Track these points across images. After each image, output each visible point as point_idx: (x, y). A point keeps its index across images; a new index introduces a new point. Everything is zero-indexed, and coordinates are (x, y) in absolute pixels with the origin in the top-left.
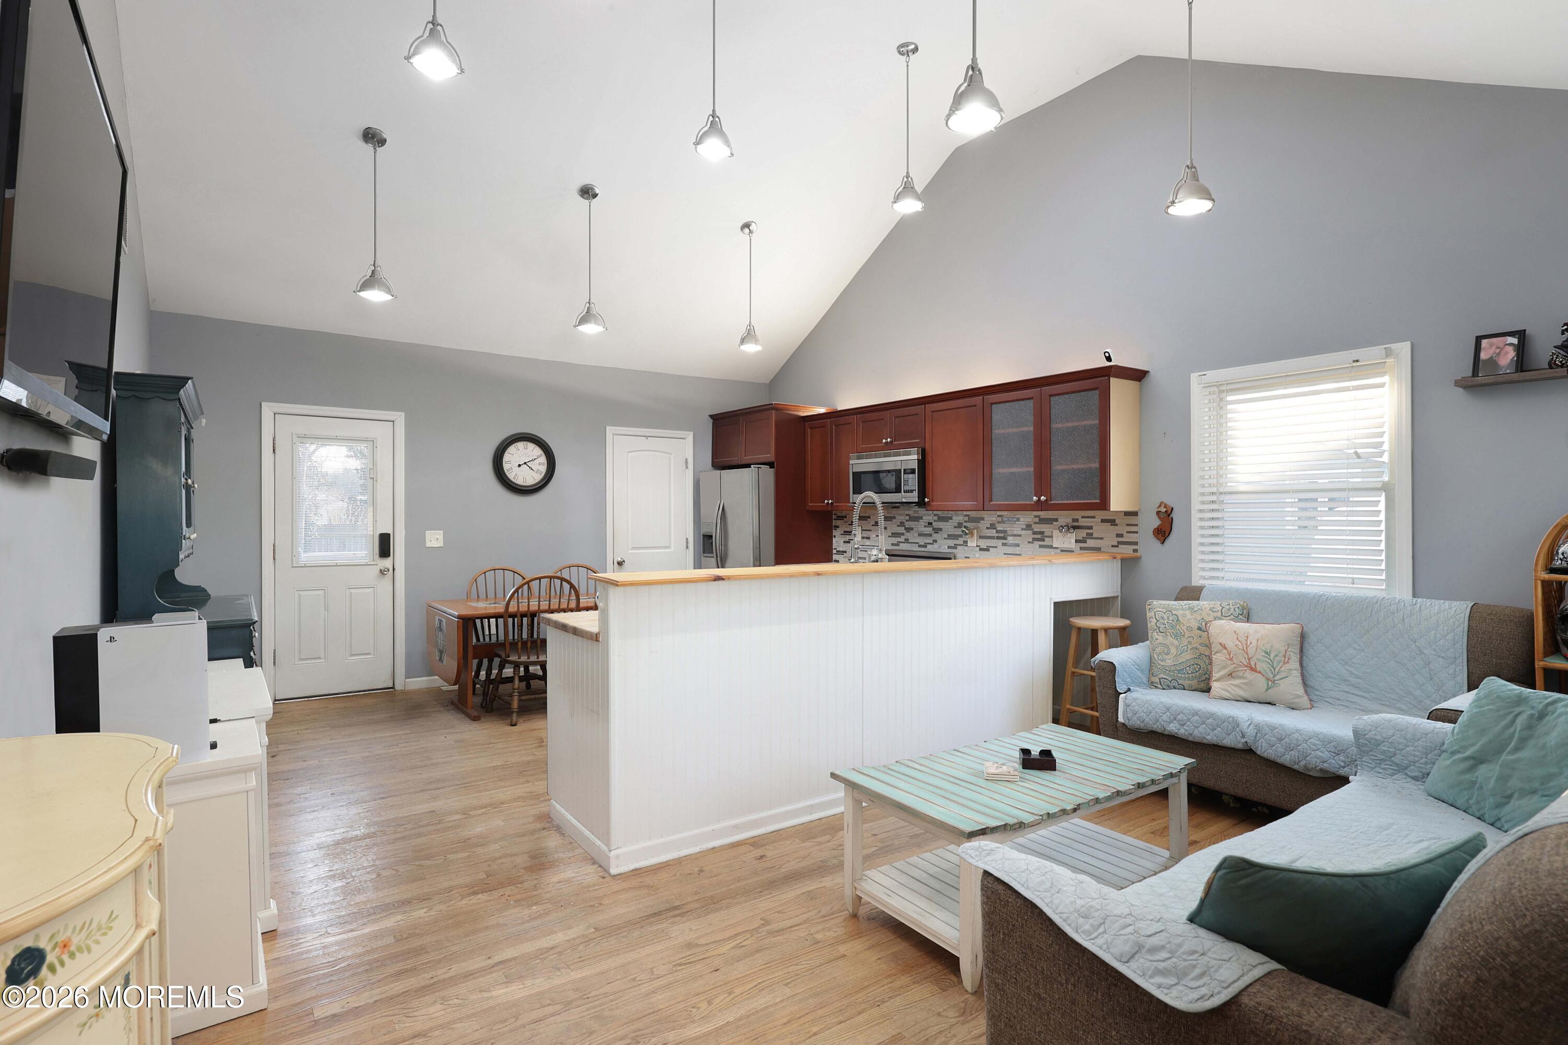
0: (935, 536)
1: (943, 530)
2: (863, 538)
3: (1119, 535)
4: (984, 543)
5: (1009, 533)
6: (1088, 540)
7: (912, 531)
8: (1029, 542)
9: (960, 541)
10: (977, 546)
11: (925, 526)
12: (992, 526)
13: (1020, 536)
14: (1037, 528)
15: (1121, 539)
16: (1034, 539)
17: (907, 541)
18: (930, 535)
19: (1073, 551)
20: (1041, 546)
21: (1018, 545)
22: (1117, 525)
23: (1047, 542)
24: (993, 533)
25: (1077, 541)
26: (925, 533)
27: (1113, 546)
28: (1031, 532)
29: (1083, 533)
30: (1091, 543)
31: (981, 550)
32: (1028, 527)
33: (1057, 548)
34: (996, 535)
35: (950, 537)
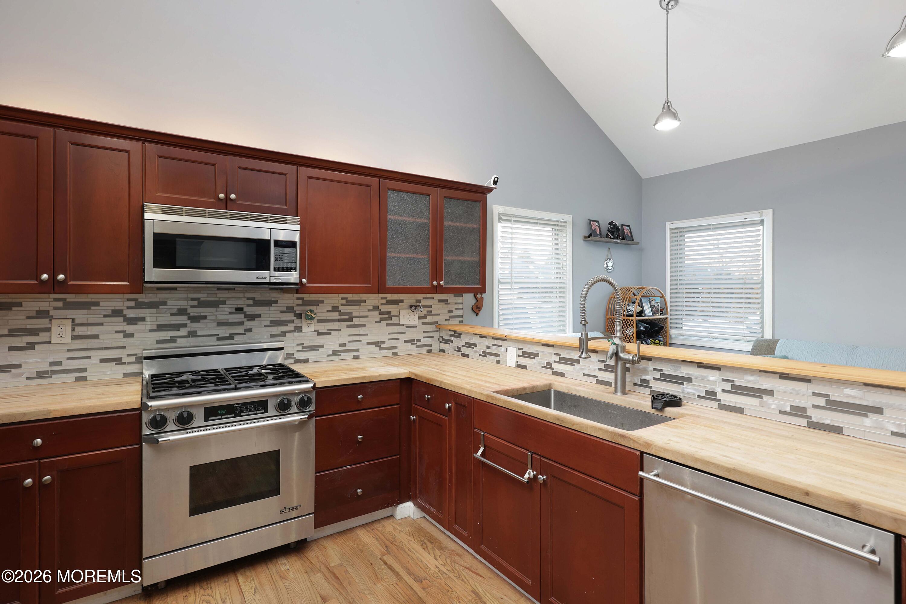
0: (248, 324)
1: (262, 315)
2: (74, 338)
3: (451, 311)
4: (323, 327)
5: (354, 314)
6: (428, 317)
7: (205, 321)
8: (376, 322)
9: (291, 327)
10: (315, 331)
11: (230, 313)
12: (335, 309)
13: (367, 317)
14: (384, 308)
15: (452, 314)
16: (381, 319)
17: (193, 334)
18: (241, 323)
19: (416, 327)
20: (388, 325)
21: (365, 326)
22: (449, 304)
23: (394, 320)
24: (335, 315)
25: (420, 318)
26: (230, 321)
27: (446, 320)
28: (378, 313)
29: (424, 311)
30: (430, 319)
31: (320, 334)
32: (376, 308)
33: (403, 325)
34: (339, 317)
35: (274, 323)
